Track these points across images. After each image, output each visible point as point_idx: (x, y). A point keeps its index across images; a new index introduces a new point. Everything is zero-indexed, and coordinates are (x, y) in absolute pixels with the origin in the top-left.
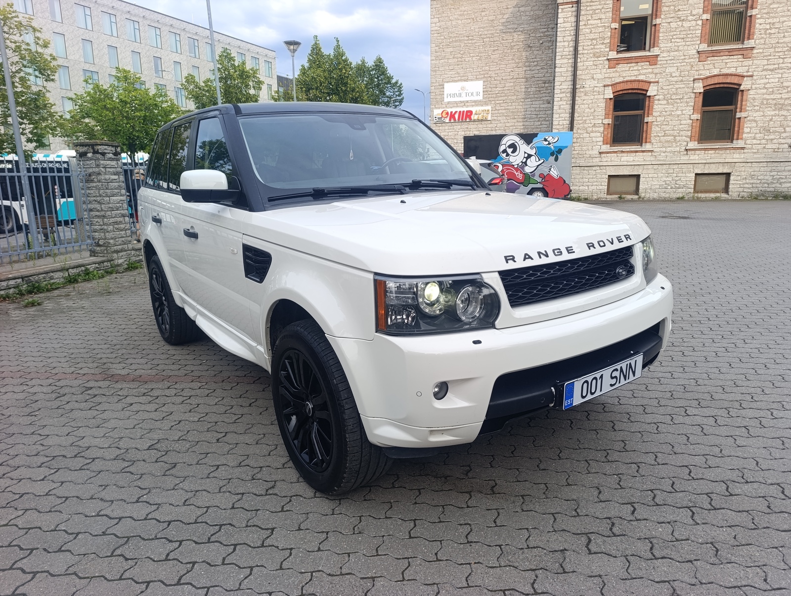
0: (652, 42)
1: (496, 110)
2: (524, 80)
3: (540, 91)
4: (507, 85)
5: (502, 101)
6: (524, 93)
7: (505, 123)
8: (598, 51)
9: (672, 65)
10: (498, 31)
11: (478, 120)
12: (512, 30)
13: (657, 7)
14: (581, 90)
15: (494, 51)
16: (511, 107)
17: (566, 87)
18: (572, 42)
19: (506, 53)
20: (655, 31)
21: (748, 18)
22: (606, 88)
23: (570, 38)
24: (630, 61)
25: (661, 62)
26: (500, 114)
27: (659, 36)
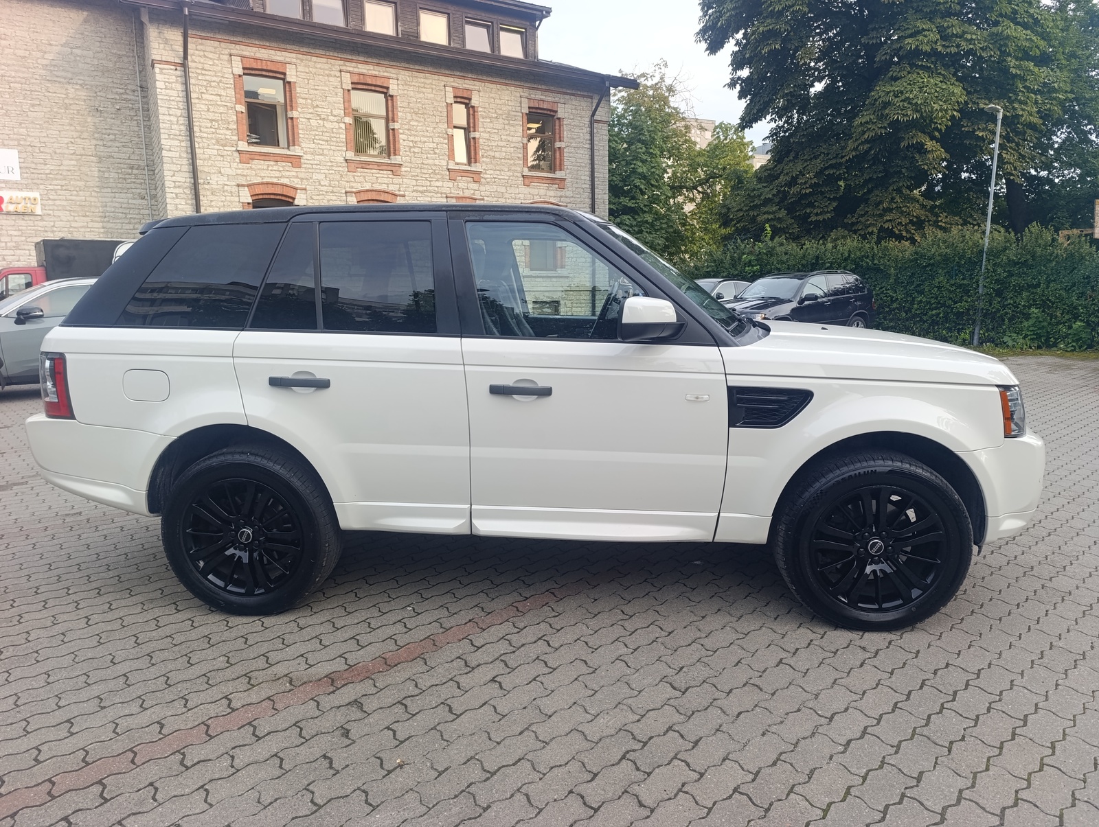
0: (291, 138)
1: (50, 199)
2: (95, 159)
3: (125, 179)
4: (65, 162)
5: (59, 187)
6: (97, 179)
7: (69, 221)
8: (222, 137)
9: (318, 171)
10: (37, 77)
11: (17, 213)
12: (62, 80)
13: (291, 96)
14: (206, 186)
15: (33, 105)
16: (78, 198)
17: (183, 180)
18: (182, 119)
19: (56, 112)
20: (293, 126)
21: (391, 131)
22: (241, 189)
23: (179, 112)
24: (267, 158)
25: (305, 166)
26: (57, 206)
27: (298, 133)
